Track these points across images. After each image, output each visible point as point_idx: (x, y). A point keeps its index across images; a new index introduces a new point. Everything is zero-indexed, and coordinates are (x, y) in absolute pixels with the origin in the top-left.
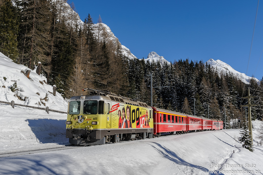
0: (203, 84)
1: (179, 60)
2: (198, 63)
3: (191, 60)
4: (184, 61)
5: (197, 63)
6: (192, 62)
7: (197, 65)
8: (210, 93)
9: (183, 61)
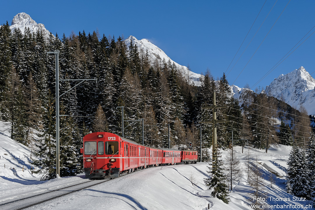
0: (125, 81)
1: (80, 33)
2: (116, 41)
3: (104, 35)
4: (89, 35)
5: (113, 42)
6: (105, 39)
7: (113, 44)
8: (139, 99)
9: (87, 35)
